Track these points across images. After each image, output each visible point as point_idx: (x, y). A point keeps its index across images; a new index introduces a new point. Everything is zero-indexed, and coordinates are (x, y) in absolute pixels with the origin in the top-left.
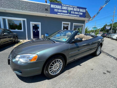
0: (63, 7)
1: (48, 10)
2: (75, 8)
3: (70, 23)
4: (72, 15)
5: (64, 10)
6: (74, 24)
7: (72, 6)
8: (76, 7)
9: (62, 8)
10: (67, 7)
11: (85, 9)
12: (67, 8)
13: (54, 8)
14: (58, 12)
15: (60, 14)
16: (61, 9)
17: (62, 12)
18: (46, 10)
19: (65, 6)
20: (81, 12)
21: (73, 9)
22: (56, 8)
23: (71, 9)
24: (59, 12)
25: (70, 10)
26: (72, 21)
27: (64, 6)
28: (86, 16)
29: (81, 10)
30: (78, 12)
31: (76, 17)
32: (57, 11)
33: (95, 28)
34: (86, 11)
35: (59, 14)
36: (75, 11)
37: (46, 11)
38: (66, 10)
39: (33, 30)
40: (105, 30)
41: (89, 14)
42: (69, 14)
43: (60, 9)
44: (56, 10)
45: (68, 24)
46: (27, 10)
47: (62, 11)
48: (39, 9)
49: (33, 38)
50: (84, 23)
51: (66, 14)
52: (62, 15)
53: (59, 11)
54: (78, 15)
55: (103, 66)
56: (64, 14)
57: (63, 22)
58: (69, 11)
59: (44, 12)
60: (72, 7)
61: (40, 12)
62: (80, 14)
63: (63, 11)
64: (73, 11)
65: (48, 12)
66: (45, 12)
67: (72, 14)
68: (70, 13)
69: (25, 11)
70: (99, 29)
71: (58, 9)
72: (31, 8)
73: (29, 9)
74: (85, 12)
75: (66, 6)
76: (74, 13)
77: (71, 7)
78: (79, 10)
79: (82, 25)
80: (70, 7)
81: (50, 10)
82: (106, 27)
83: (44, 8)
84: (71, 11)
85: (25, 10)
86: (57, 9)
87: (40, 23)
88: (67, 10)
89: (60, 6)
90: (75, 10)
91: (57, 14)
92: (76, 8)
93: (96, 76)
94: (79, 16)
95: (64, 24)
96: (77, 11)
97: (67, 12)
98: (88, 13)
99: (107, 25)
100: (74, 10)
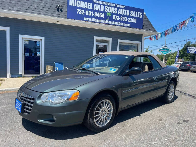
0: (95, 5)
1: (62, 9)
2: (121, 8)
3: (110, 39)
4: (114, 23)
5: (98, 11)
6: (119, 41)
7: (114, 5)
8: (123, 7)
9: (93, 7)
10: (105, 6)
11: (142, 11)
12: (104, 9)
13: (77, 7)
14: (85, 16)
15: (90, 19)
16: (91, 10)
17: (94, 17)
18: (58, 11)
19: (99, 4)
20: (133, 17)
21: (118, 10)
22: (80, 8)
23: (113, 10)
24: (88, 17)
25: (111, 13)
26: (115, 35)
27: (97, 4)
28: (143, 26)
29: (134, 14)
30: (128, 17)
31: (124, 26)
32: (83, 14)
33: (165, 50)
34: (143, 15)
35: (88, 19)
36: (120, 15)
37: (57, 13)
38: (102, 12)
39: (25, 53)
40: (187, 55)
41: (149, 22)
42: (109, 20)
43: (89, 10)
44: (80, 12)
45: (107, 42)
46: (15, 9)
47: (94, 13)
48: (41, 8)
49: (25, 74)
50: (141, 40)
51: (103, 21)
52: (95, 22)
53: (87, 13)
54: (127, 22)
55: (178, 116)
56: (97, 20)
57: (95, 38)
58: (109, 14)
59: (54, 15)
60: (115, 7)
61: (44, 14)
62: (131, 21)
63: (96, 14)
64: (117, 14)
65: (63, 14)
66: (56, 15)
67: (116, 21)
68: (111, 19)
69: (10, 10)
70: (176, 52)
71: (85, 9)
72: (24, 4)
73: (20, 7)
74: (141, 17)
75: (102, 3)
76: (120, 20)
77: (113, 7)
78: (130, 13)
79: (138, 44)
80: (111, 6)
81: (66, 10)
82: (187, 49)
83: (53, 6)
84: (113, 14)
85: (11, 8)
86: (82, 9)
87: (43, 38)
88: (104, 12)
89: (89, 3)
90: (121, 12)
91: (83, 20)
92: (123, 9)
93: (166, 127)
94: (129, 25)
95: (97, 41)
96: (126, 16)
97: (104, 17)
98: (147, 19)
99: (191, 44)
100: (119, 13)
